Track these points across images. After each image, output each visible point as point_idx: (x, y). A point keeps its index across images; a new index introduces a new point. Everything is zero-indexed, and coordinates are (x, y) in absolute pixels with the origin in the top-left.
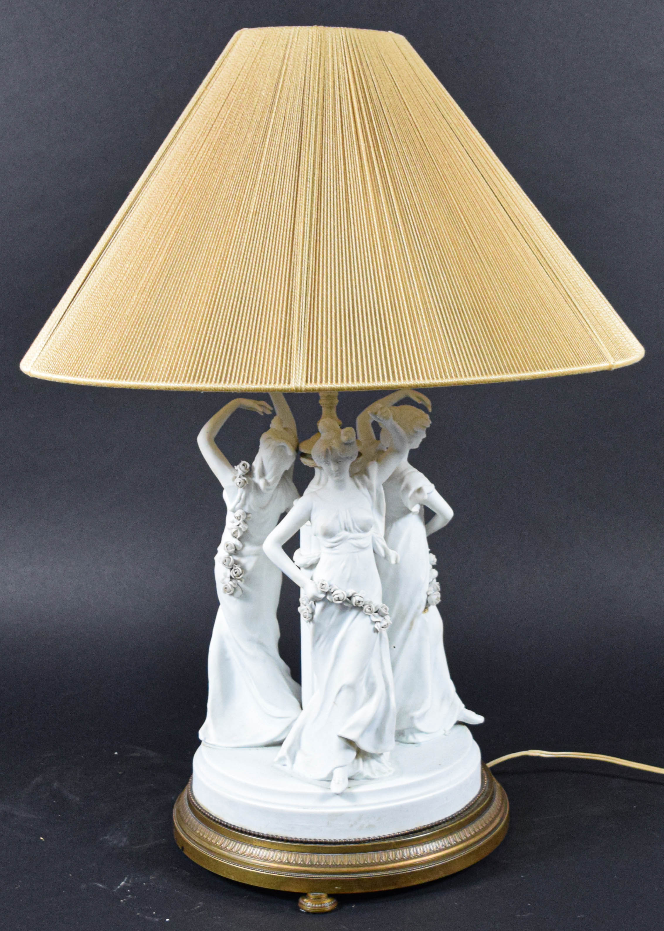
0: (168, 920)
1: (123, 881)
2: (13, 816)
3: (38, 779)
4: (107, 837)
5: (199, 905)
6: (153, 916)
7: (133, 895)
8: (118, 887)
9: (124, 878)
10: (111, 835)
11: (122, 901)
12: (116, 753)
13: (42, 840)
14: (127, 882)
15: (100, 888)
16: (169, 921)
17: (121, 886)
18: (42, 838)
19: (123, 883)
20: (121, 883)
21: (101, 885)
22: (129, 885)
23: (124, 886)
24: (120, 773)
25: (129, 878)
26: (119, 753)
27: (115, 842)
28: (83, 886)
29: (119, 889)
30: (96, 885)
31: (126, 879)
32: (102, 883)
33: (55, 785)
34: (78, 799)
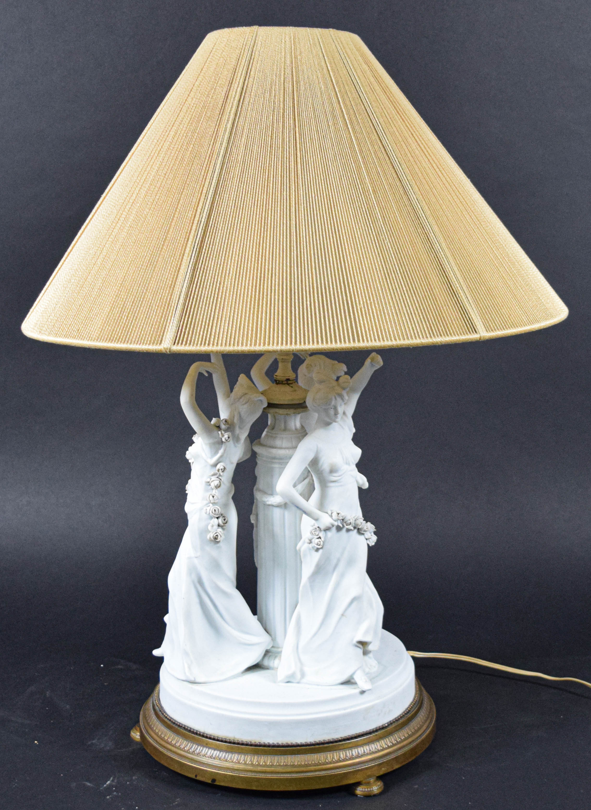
1: (108, 780)
2: (10, 721)
3: (32, 688)
4: (94, 741)
5: (177, 801)
7: (117, 792)
8: (105, 786)
9: (110, 778)
10: (99, 739)
11: (108, 797)
12: (102, 666)
14: (113, 781)
15: (89, 786)
17: (107, 785)
18: (36, 742)
19: (108, 782)
20: (107, 782)
21: (89, 784)
22: (114, 784)
23: (110, 785)
24: (105, 684)
25: (114, 778)
26: (104, 666)
27: (103, 745)
28: (74, 785)
29: (105, 787)
30: (84, 784)
31: (111, 779)
32: (90, 782)
33: (48, 694)
34: (68, 707)
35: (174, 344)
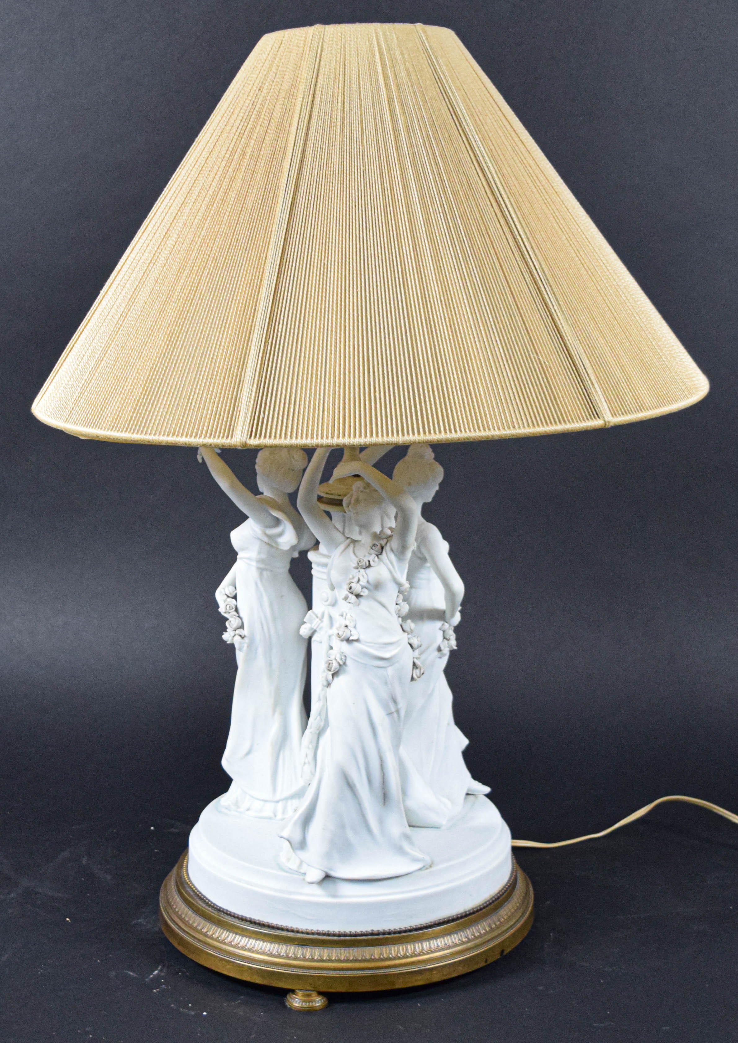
0: (205, 1013)
1: (156, 970)
2: (37, 893)
3: (66, 854)
4: (140, 921)
6: (189, 1009)
7: (167, 985)
8: (151, 976)
9: (157, 967)
10: (145, 918)
11: (155, 991)
12: (152, 828)
13: (68, 921)
14: (161, 971)
15: (131, 976)
16: (206, 1015)
17: (155, 975)
18: (68, 919)
19: (156, 972)
20: (154, 971)
21: (131, 974)
22: (163, 974)
23: (158, 975)
24: (155, 851)
25: (163, 966)
26: (155, 828)
27: (149, 926)
28: (113, 974)
29: (152, 978)
30: (126, 974)
31: (159, 968)
32: (134, 972)
33: (84, 861)
34: (109, 877)
35: (251, 436)
